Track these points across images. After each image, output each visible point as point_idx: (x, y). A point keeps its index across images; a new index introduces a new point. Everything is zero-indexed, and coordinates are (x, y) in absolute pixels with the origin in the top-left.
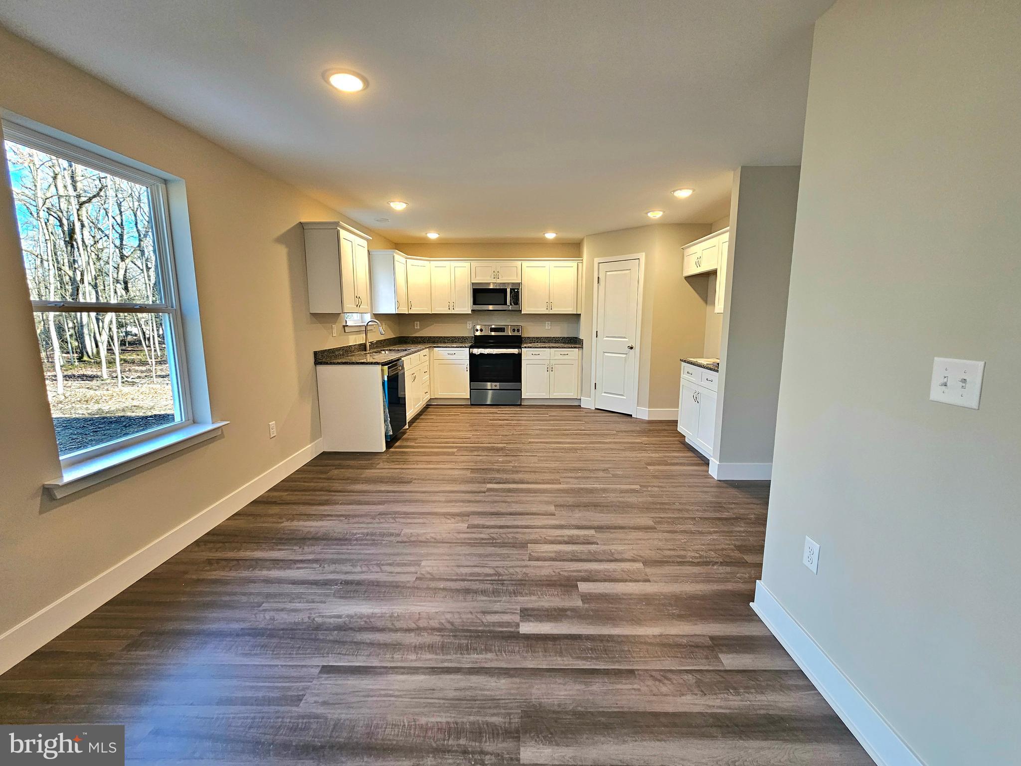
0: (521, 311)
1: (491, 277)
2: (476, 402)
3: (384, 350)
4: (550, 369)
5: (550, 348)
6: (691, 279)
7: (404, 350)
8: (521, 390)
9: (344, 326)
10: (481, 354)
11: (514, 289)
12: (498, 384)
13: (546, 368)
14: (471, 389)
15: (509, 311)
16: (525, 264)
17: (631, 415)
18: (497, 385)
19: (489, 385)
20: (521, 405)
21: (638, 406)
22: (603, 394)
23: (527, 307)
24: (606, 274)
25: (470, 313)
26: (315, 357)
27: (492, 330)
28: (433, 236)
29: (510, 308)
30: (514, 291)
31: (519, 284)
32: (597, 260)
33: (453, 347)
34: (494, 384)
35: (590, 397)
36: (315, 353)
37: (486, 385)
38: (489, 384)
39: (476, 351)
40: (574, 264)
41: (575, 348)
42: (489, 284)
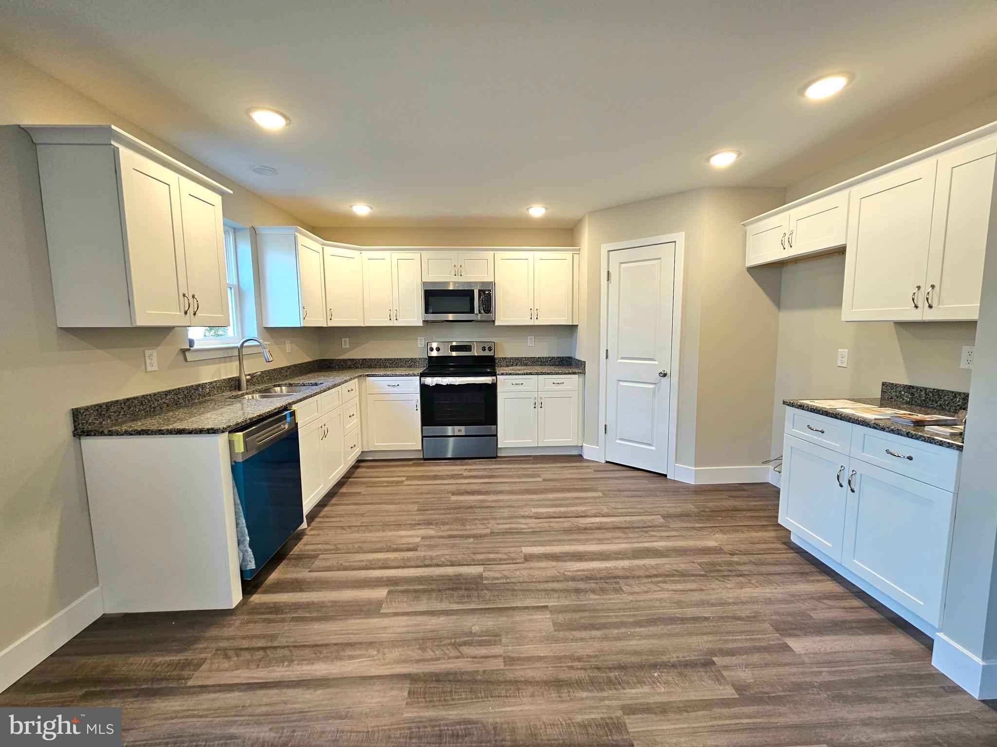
0: (494, 321)
1: (450, 273)
2: (430, 457)
3: (279, 386)
4: (538, 405)
5: (537, 374)
6: (758, 271)
7: (312, 385)
8: (496, 436)
9: (184, 351)
10: (438, 386)
11: (484, 291)
12: (463, 428)
13: (533, 402)
14: (423, 437)
15: (477, 321)
16: (500, 255)
17: (666, 476)
18: (461, 430)
19: (450, 430)
20: (496, 457)
21: (676, 462)
22: (618, 441)
23: (504, 316)
24: (620, 267)
25: (421, 324)
26: (74, 421)
27: (453, 348)
28: (361, 210)
29: (479, 317)
30: (484, 293)
31: (491, 283)
32: (605, 248)
33: (396, 375)
34: (457, 428)
35: (598, 446)
36: (76, 414)
37: (446, 431)
38: (450, 428)
39: (430, 381)
40: (568, 255)
41: (574, 373)
42: (448, 283)
